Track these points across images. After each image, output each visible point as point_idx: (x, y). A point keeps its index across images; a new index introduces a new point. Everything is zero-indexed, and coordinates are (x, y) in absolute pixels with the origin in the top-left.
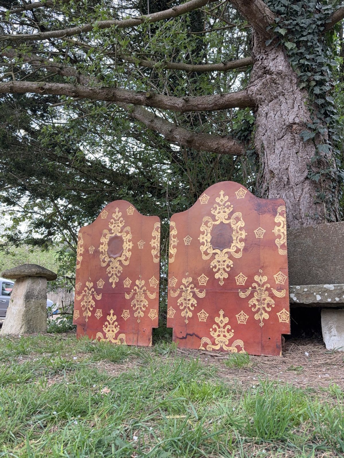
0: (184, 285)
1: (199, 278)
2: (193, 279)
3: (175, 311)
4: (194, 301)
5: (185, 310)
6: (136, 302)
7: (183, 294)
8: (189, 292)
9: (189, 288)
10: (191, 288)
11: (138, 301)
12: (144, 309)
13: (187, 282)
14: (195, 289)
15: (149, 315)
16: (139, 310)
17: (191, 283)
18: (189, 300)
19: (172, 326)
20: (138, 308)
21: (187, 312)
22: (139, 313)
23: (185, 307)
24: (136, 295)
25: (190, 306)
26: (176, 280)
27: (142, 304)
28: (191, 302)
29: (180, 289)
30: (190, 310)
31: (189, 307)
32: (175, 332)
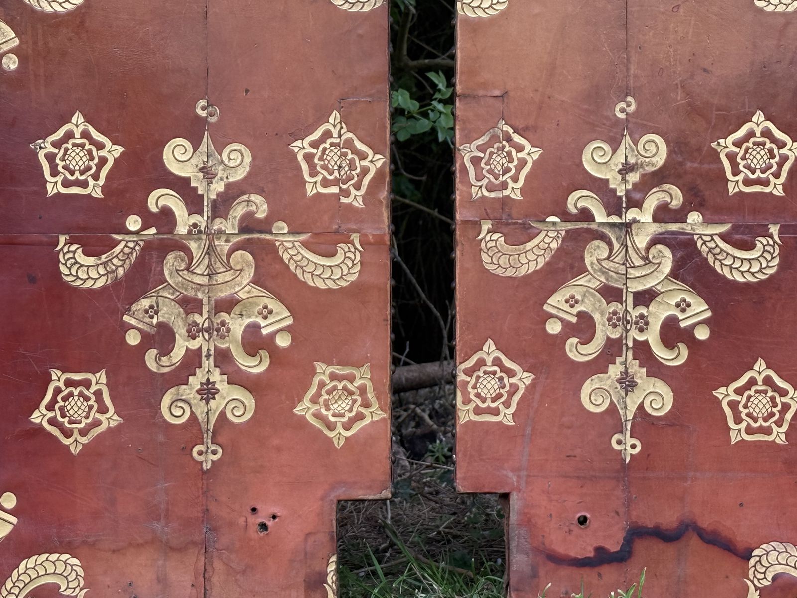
0: (600, 187)
1: (726, 145)
2: (676, 146)
3: (524, 379)
4: (683, 306)
5: (615, 371)
6: (170, 313)
7: (594, 253)
8: (641, 241)
9: (645, 216)
10: (662, 214)
11: (190, 305)
12: (255, 366)
13: (627, 169)
14: (694, 217)
15: (305, 409)
16: (208, 371)
17: (657, 178)
18: (645, 298)
19: (509, 479)
20: (192, 361)
21: (628, 383)
22: (208, 392)
23: (613, 349)
24: (172, 260)
25: (652, 337)
26: (532, 154)
27: (237, 326)
28: (658, 314)
29: (566, 217)
30: (655, 369)
31: (642, 351)
32: (527, 521)
